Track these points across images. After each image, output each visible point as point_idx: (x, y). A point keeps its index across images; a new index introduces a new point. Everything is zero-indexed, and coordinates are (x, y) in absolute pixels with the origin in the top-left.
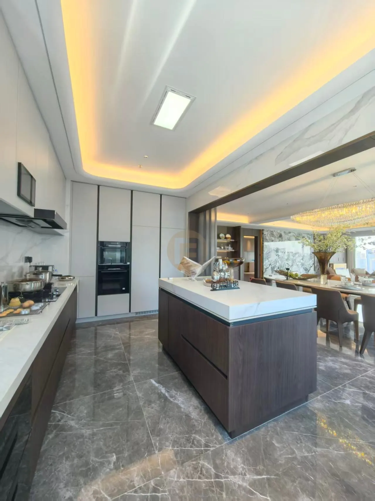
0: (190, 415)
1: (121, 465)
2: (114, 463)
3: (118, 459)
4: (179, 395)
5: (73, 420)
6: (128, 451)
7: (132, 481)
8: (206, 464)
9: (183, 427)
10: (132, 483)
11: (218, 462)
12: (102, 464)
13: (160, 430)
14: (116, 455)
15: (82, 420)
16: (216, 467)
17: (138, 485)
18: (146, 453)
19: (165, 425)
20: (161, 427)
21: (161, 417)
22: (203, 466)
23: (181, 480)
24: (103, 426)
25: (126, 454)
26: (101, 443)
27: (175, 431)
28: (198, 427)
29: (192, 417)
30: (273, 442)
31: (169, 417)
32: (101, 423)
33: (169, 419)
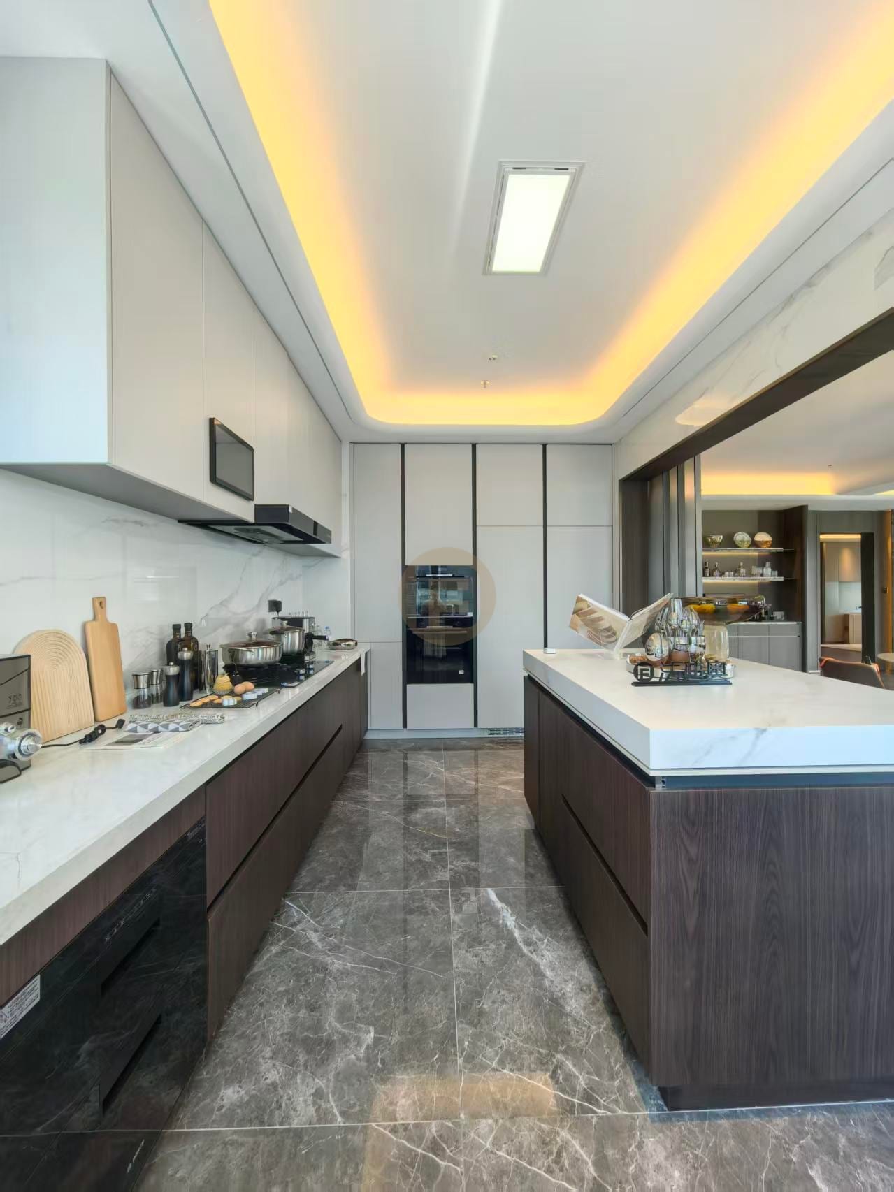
0: (562, 1001)
1: (379, 1057)
2: (368, 1047)
3: (377, 1041)
4: (547, 945)
5: (316, 931)
6: (401, 1033)
7: (391, 1103)
8: (576, 1144)
9: (536, 1024)
10: (391, 1108)
11: (610, 1152)
12: (345, 1040)
13: (481, 1013)
14: (376, 1033)
15: (330, 936)
16: (601, 1163)
17: (402, 1119)
18: (436, 1054)
19: (496, 1005)
20: (485, 1006)
21: (491, 983)
22: (565, 1146)
23: (500, 1153)
24: (364, 961)
25: (396, 1039)
26: (354, 996)
27: (516, 1028)
28: (578, 1041)
29: (568, 1009)
30: (812, 1173)
31: (510, 991)
32: (363, 954)
33: (507, 995)
